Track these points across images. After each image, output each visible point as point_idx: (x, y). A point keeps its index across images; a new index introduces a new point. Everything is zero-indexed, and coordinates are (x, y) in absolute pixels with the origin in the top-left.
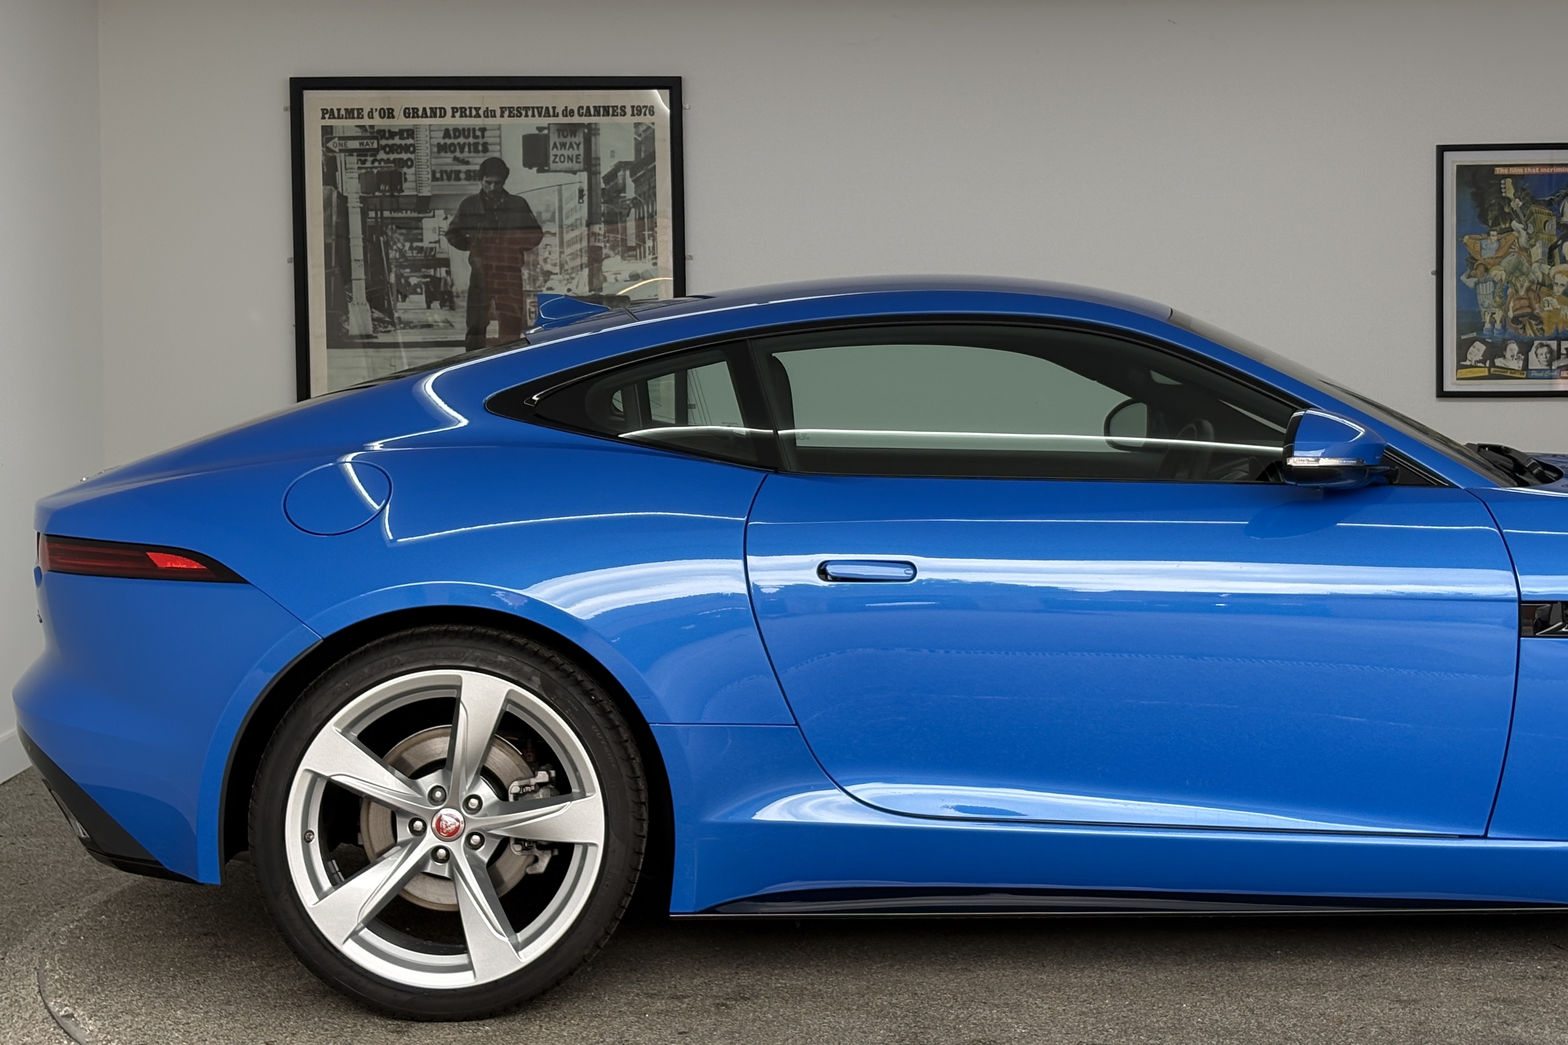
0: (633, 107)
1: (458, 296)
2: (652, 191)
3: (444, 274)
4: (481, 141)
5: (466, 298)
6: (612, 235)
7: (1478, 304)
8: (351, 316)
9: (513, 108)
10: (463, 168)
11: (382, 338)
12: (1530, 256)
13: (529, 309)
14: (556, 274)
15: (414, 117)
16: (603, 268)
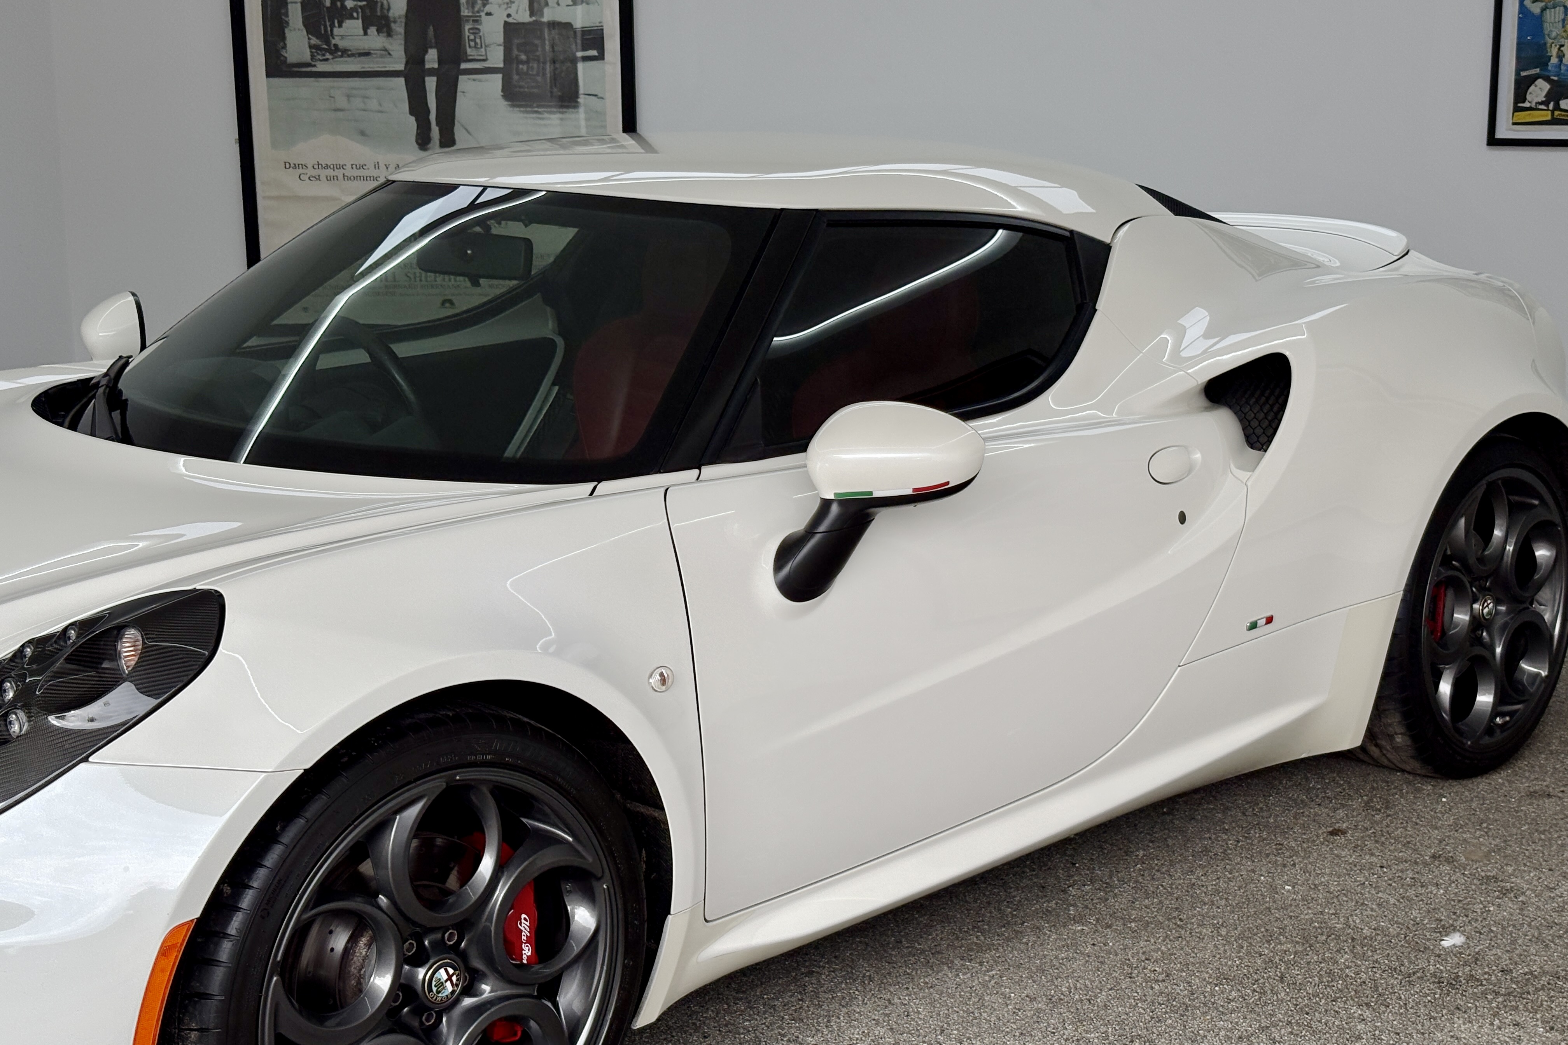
1: (395, 22)
5: (403, 24)
7: (1544, 35)
8: (288, 42)
11: (321, 67)
13: (468, 37)
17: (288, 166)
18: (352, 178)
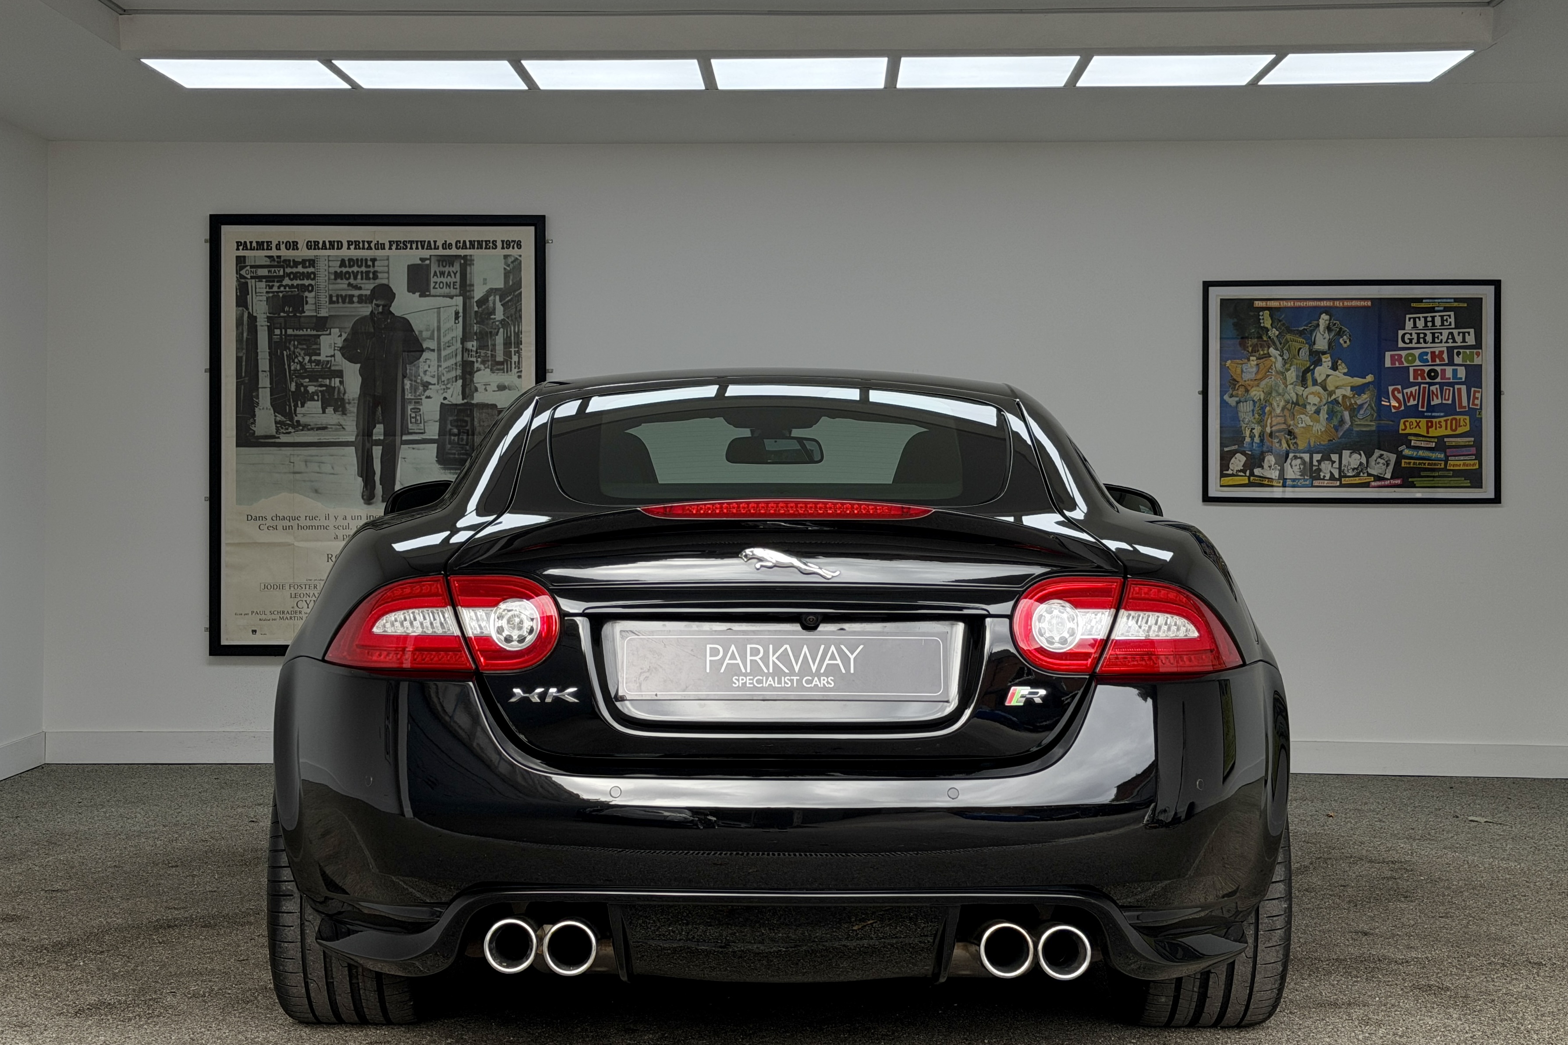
0: (503, 241)
1: (349, 403)
2: (518, 315)
3: (338, 384)
4: (372, 269)
5: (356, 405)
6: (483, 352)
7: (1239, 421)
8: (257, 419)
9: (400, 242)
10: (356, 293)
11: (284, 439)
12: (1285, 378)
13: (411, 414)
14: (435, 384)
15: (315, 249)
16: (474, 379)
17: (250, 518)
18: (305, 528)
